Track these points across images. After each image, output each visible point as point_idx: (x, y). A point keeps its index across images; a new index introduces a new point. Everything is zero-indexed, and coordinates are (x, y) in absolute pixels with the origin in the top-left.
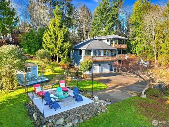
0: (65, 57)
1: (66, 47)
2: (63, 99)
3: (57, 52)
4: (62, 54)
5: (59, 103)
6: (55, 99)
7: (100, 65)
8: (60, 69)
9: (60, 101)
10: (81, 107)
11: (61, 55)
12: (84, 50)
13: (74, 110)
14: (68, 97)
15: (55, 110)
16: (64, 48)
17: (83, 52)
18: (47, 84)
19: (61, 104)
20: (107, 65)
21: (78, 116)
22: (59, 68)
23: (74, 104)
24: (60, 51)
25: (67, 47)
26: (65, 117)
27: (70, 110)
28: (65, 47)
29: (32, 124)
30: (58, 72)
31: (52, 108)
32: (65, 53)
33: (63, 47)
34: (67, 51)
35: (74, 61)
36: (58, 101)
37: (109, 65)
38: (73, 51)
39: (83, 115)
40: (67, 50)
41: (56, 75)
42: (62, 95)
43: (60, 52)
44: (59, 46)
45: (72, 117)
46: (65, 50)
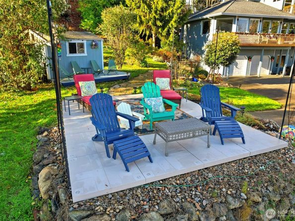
0: (171, 35)
1: (175, 11)
2: (161, 125)
3: (153, 24)
4: (163, 27)
5: (146, 139)
6: (132, 120)
7: (249, 59)
8: (158, 61)
9: (152, 131)
10: (240, 162)
11: (162, 31)
12: (216, 21)
13: (210, 175)
14: (180, 118)
15: (127, 170)
16: (169, 14)
17: (213, 24)
18: (122, 84)
19: (154, 143)
20: (266, 58)
21: (232, 207)
22: (156, 59)
23: (208, 147)
24: (161, 22)
25: (177, 10)
26: (169, 210)
27: (191, 174)
28: (172, 11)
29: (27, 213)
30: (152, 67)
31: (114, 157)
32: (172, 25)
33: (168, 12)
34: (175, 22)
35: (190, 50)
36: (144, 131)
37: (272, 58)
38: (187, 26)
39: (257, 203)
40: (175, 17)
41: (147, 71)
42: (162, 108)
43: (159, 23)
44: (156, 8)
45: (204, 210)
46: (171, 18)
